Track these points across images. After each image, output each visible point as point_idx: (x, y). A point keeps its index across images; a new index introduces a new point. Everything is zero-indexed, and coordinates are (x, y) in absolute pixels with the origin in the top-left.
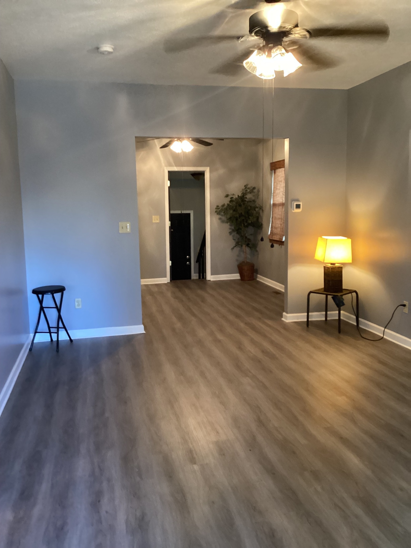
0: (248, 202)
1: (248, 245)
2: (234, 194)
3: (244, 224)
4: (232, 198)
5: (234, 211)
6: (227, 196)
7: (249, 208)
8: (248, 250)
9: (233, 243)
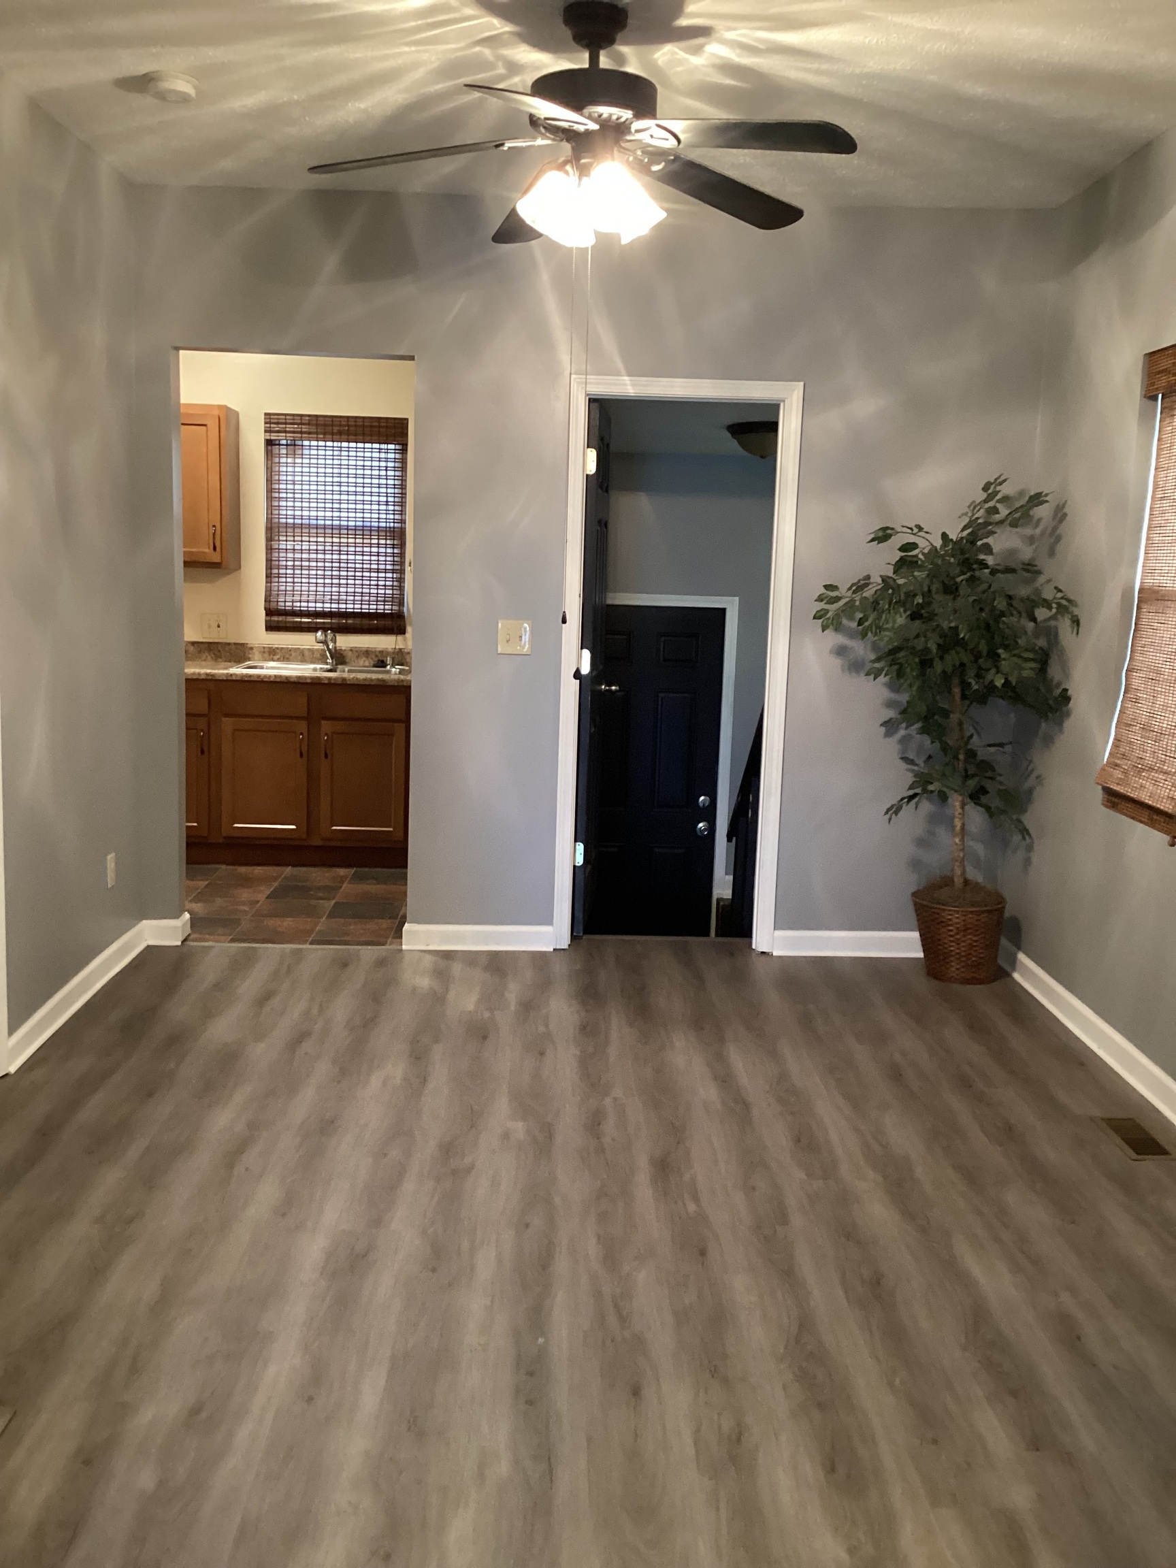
0: (994, 572)
1: (976, 796)
2: (920, 528)
3: (965, 685)
4: (907, 547)
5: (914, 617)
6: (883, 535)
7: (1000, 604)
8: (976, 818)
9: (899, 780)
